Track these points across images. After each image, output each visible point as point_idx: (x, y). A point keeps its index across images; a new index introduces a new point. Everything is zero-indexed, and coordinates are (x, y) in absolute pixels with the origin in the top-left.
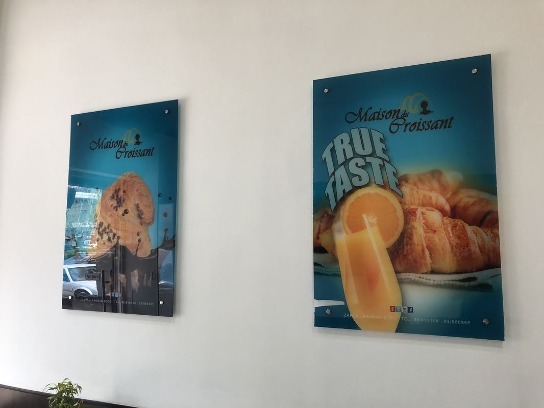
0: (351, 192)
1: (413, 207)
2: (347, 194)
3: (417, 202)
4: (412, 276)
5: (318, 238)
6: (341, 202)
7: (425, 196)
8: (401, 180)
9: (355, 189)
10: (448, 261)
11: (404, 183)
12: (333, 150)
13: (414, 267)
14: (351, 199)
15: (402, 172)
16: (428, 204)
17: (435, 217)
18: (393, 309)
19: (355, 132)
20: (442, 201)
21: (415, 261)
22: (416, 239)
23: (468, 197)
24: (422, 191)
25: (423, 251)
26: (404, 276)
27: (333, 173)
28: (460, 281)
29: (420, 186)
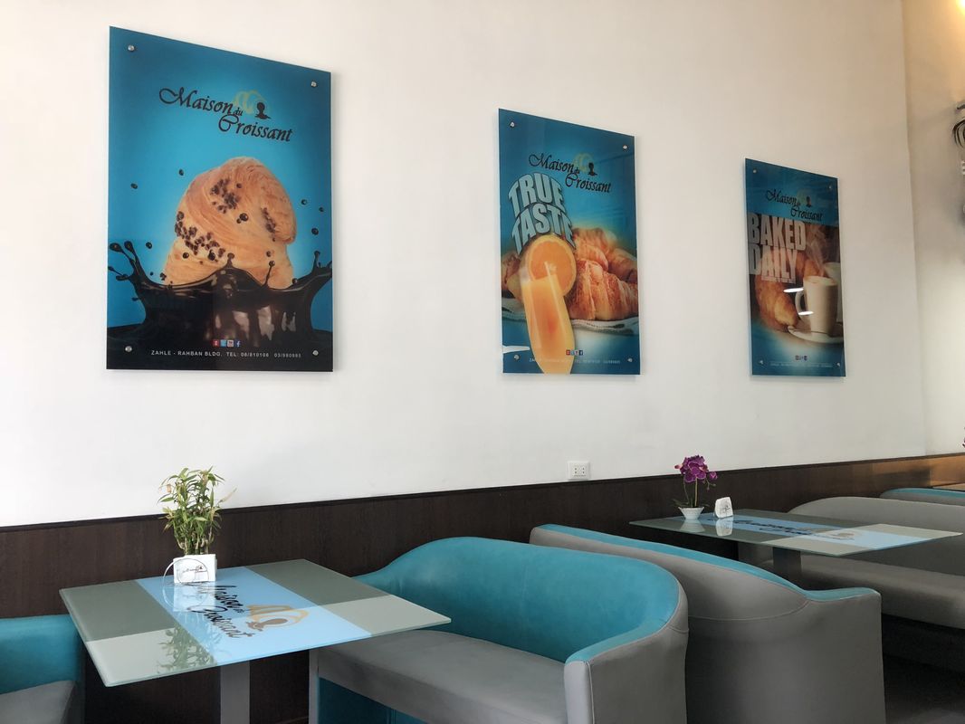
0: (535, 238)
1: (583, 259)
2: (532, 239)
3: (585, 255)
4: (582, 322)
5: (506, 282)
6: (526, 247)
7: (591, 251)
8: (575, 233)
9: (539, 235)
10: (606, 311)
11: (576, 236)
12: (518, 190)
13: (583, 315)
14: (536, 244)
15: (575, 226)
16: (592, 258)
17: (598, 270)
18: (568, 353)
19: (537, 176)
20: (603, 257)
21: (584, 309)
22: (584, 289)
23: (620, 256)
24: (589, 246)
25: (590, 300)
26: (577, 322)
27: (519, 215)
28: (614, 327)
29: (588, 241)
